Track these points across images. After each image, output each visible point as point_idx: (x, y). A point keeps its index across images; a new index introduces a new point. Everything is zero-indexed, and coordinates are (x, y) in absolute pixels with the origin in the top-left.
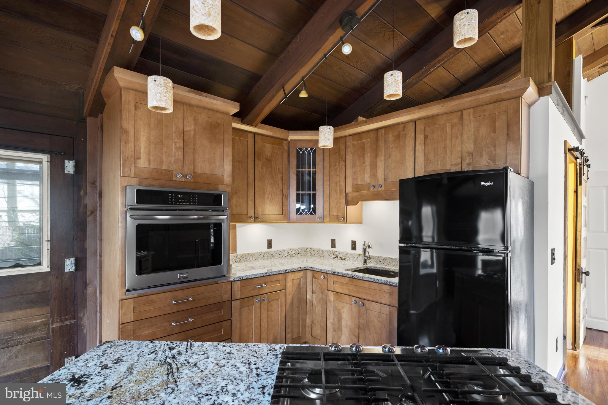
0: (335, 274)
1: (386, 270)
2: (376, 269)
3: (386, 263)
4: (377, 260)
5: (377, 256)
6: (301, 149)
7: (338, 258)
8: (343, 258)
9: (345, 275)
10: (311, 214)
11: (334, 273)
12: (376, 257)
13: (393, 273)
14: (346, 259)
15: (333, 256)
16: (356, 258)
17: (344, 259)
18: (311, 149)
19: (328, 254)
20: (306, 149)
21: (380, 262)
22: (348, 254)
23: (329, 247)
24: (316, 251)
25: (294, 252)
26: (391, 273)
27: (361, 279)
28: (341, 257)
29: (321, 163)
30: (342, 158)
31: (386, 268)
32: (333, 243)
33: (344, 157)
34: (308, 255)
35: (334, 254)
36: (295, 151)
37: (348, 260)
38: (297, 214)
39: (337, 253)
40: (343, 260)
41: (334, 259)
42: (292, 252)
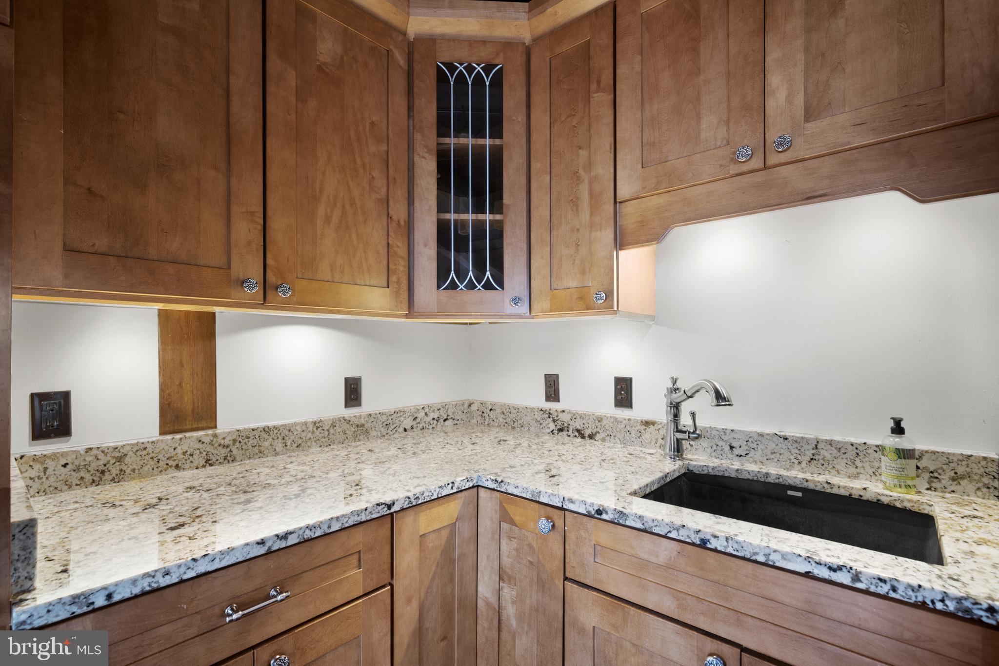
0: (604, 516)
1: (769, 480)
2: (723, 477)
3: (758, 455)
4: (721, 443)
5: (720, 426)
6: (452, 68)
7: (570, 433)
8: (587, 432)
9: (656, 530)
10: (488, 286)
11: (599, 512)
12: (715, 433)
13: (800, 494)
14: (598, 437)
15: (552, 426)
16: (633, 432)
17: (591, 437)
18: (488, 69)
19: (537, 421)
20: (470, 69)
21: (732, 447)
22: (604, 422)
23: (536, 398)
24: (498, 411)
25: (432, 415)
26: (790, 493)
27: (761, 559)
28: (578, 431)
29: (521, 118)
30: (599, 82)
31: (767, 475)
32: (552, 389)
33: (607, 76)
34: (474, 421)
35: (554, 421)
36: (433, 73)
37: (603, 440)
38: (439, 287)
39: (565, 417)
40: (588, 441)
41: (556, 436)
42: (426, 414)
